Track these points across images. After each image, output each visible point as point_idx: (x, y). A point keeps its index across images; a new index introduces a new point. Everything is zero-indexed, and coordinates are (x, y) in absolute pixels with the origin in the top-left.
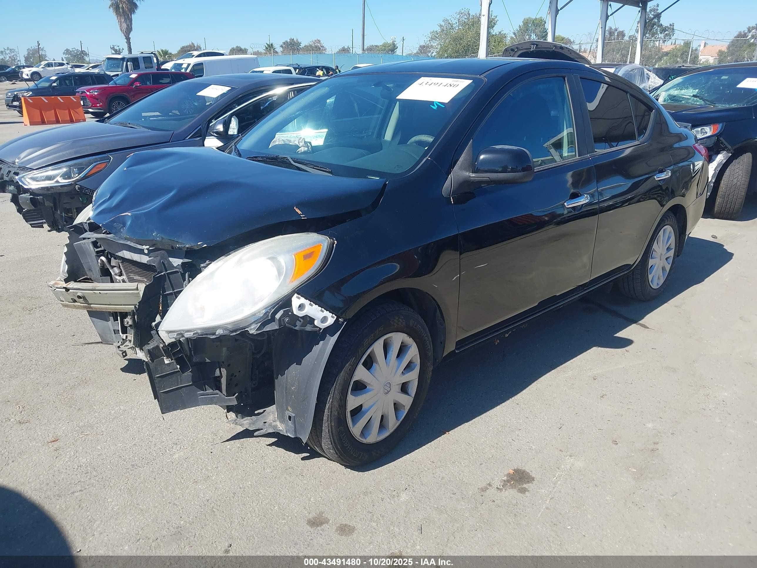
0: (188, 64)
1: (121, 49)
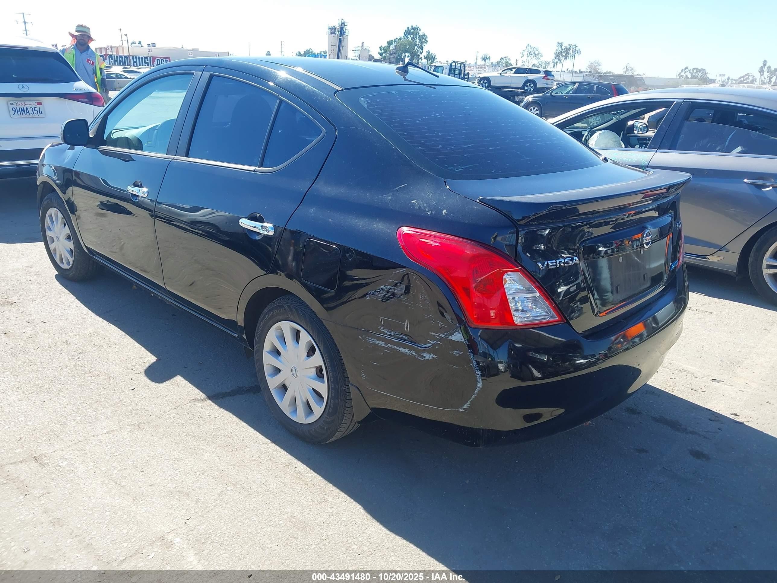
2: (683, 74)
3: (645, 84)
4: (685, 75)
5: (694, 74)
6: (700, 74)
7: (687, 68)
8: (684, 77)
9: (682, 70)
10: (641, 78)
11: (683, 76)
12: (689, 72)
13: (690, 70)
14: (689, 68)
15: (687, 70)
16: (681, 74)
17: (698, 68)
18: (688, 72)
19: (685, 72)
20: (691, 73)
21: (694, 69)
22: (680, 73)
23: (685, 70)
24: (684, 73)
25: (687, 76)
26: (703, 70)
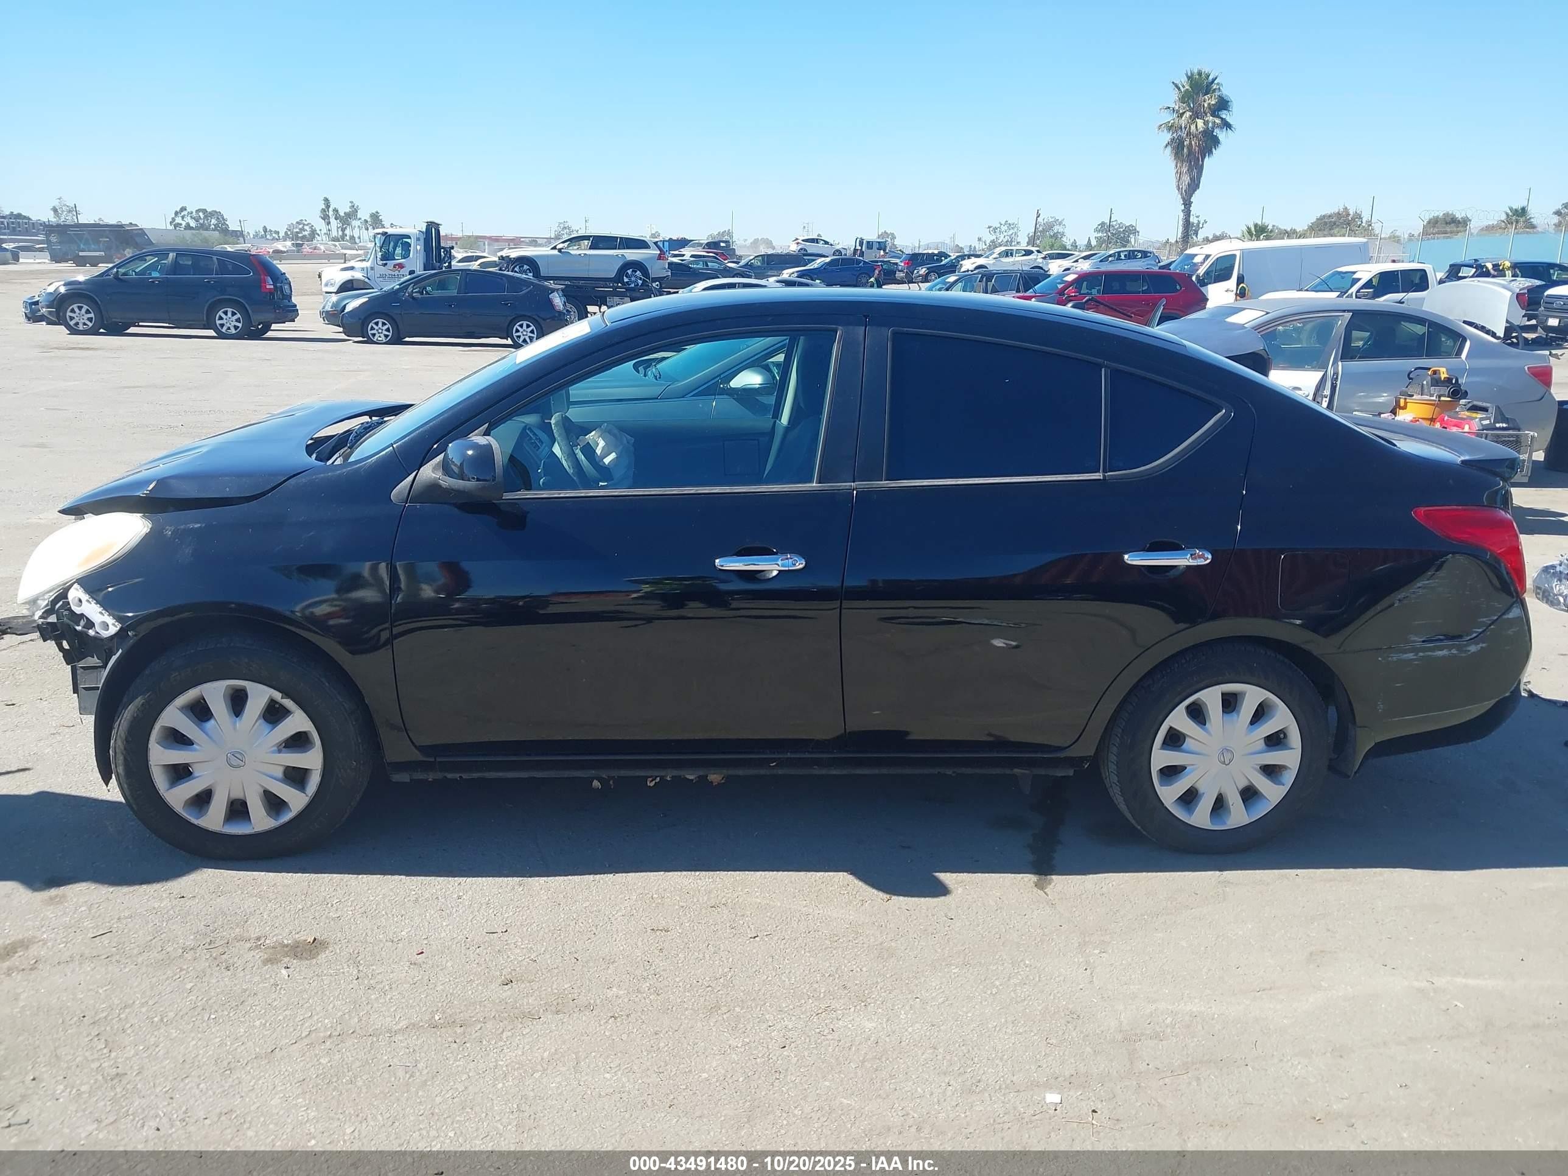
0: (1206, 255)
1: (1201, 223)
2: (178, 220)
3: (153, 244)
4: (184, 224)
5: (201, 221)
6: (214, 221)
7: (183, 209)
8: (183, 226)
9: (176, 213)
10: (140, 232)
11: (181, 224)
12: (191, 217)
13: (192, 213)
14: (189, 210)
15: (185, 213)
16: (176, 221)
17: (205, 210)
18: (189, 218)
19: (183, 217)
20: (194, 218)
21: (198, 211)
22: (173, 219)
23: (182, 214)
24: (180, 218)
25: (188, 224)
26: (215, 214)
